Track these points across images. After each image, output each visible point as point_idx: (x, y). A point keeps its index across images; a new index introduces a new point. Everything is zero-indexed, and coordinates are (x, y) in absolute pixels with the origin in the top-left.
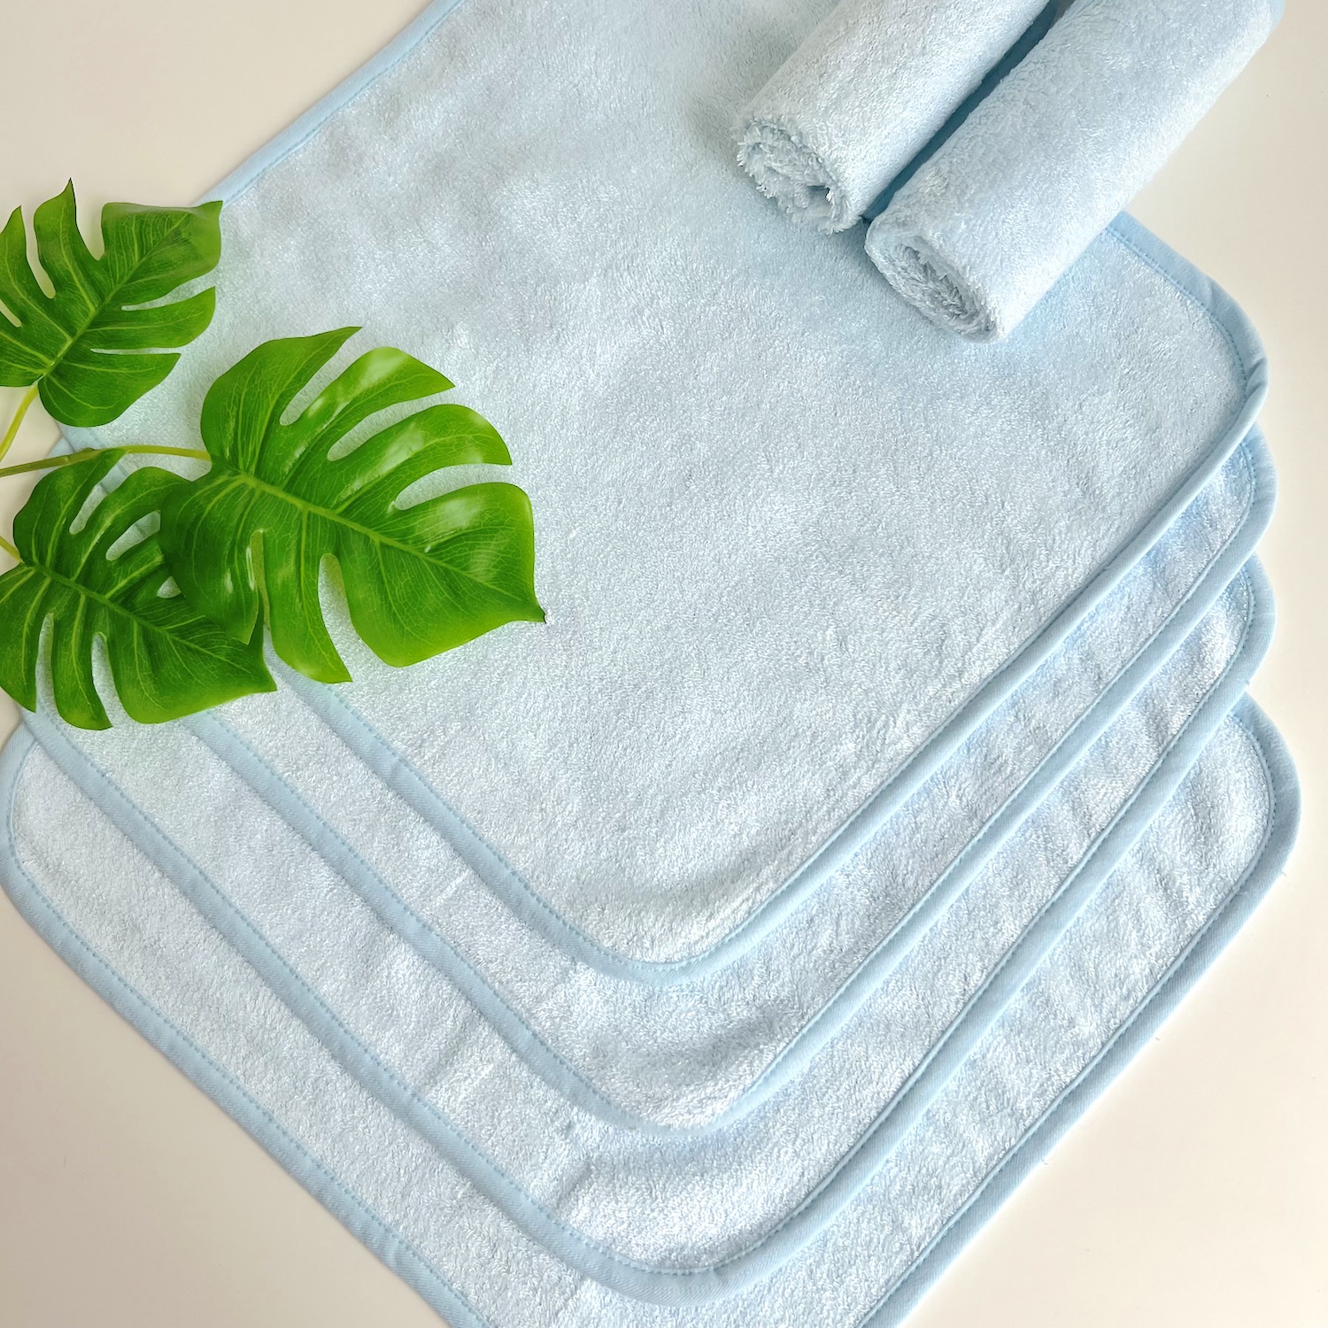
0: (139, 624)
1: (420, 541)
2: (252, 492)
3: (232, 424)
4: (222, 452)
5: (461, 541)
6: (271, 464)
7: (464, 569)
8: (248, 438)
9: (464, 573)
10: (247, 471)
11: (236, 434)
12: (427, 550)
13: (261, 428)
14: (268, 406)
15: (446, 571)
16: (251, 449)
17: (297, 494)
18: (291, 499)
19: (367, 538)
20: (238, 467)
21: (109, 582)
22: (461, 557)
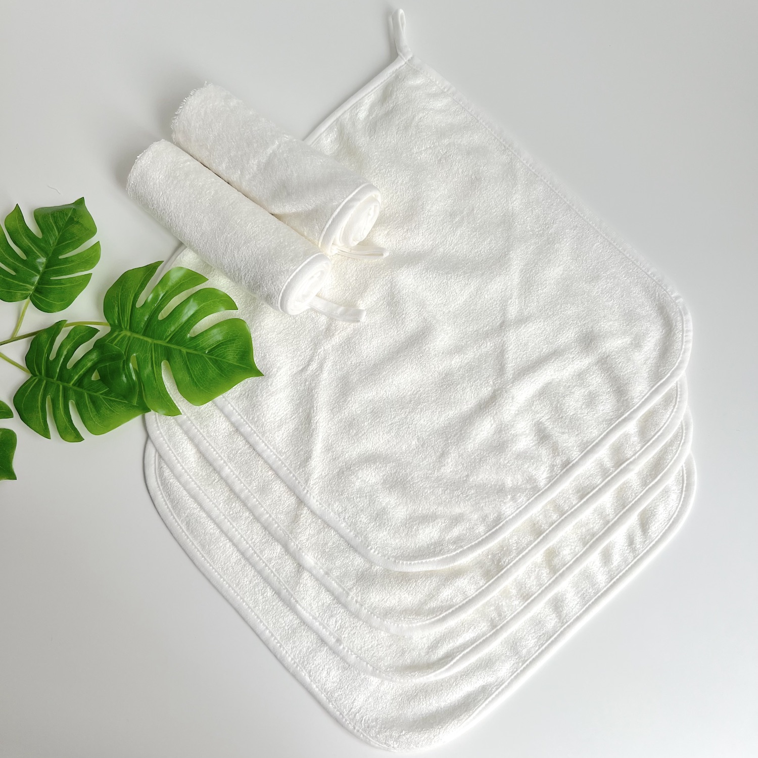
0: (87, 393)
1: (203, 349)
2: (129, 337)
3: (117, 309)
4: (114, 322)
5: (221, 346)
6: (135, 325)
7: (224, 358)
8: (124, 315)
9: (224, 360)
10: (126, 329)
11: (119, 314)
12: (207, 352)
13: (129, 309)
14: (130, 299)
15: (216, 359)
16: (126, 319)
17: (148, 336)
18: (146, 339)
19: (180, 351)
20: (122, 328)
21: (70, 378)
22: (221, 354)
